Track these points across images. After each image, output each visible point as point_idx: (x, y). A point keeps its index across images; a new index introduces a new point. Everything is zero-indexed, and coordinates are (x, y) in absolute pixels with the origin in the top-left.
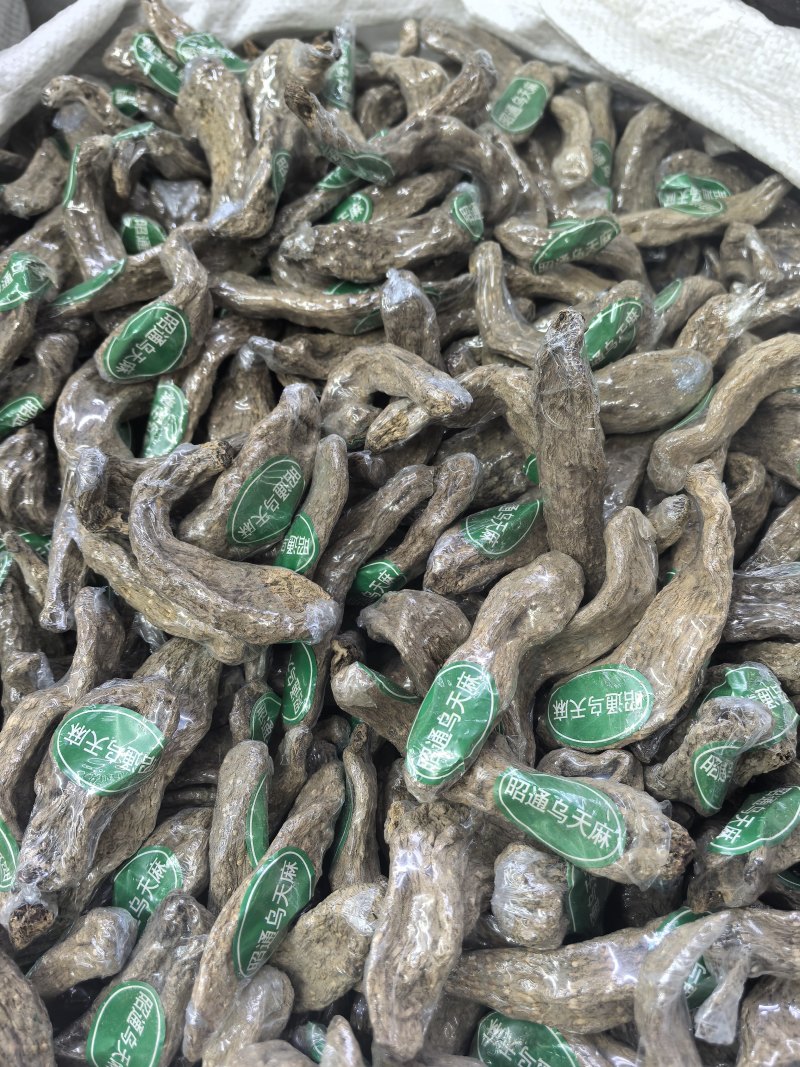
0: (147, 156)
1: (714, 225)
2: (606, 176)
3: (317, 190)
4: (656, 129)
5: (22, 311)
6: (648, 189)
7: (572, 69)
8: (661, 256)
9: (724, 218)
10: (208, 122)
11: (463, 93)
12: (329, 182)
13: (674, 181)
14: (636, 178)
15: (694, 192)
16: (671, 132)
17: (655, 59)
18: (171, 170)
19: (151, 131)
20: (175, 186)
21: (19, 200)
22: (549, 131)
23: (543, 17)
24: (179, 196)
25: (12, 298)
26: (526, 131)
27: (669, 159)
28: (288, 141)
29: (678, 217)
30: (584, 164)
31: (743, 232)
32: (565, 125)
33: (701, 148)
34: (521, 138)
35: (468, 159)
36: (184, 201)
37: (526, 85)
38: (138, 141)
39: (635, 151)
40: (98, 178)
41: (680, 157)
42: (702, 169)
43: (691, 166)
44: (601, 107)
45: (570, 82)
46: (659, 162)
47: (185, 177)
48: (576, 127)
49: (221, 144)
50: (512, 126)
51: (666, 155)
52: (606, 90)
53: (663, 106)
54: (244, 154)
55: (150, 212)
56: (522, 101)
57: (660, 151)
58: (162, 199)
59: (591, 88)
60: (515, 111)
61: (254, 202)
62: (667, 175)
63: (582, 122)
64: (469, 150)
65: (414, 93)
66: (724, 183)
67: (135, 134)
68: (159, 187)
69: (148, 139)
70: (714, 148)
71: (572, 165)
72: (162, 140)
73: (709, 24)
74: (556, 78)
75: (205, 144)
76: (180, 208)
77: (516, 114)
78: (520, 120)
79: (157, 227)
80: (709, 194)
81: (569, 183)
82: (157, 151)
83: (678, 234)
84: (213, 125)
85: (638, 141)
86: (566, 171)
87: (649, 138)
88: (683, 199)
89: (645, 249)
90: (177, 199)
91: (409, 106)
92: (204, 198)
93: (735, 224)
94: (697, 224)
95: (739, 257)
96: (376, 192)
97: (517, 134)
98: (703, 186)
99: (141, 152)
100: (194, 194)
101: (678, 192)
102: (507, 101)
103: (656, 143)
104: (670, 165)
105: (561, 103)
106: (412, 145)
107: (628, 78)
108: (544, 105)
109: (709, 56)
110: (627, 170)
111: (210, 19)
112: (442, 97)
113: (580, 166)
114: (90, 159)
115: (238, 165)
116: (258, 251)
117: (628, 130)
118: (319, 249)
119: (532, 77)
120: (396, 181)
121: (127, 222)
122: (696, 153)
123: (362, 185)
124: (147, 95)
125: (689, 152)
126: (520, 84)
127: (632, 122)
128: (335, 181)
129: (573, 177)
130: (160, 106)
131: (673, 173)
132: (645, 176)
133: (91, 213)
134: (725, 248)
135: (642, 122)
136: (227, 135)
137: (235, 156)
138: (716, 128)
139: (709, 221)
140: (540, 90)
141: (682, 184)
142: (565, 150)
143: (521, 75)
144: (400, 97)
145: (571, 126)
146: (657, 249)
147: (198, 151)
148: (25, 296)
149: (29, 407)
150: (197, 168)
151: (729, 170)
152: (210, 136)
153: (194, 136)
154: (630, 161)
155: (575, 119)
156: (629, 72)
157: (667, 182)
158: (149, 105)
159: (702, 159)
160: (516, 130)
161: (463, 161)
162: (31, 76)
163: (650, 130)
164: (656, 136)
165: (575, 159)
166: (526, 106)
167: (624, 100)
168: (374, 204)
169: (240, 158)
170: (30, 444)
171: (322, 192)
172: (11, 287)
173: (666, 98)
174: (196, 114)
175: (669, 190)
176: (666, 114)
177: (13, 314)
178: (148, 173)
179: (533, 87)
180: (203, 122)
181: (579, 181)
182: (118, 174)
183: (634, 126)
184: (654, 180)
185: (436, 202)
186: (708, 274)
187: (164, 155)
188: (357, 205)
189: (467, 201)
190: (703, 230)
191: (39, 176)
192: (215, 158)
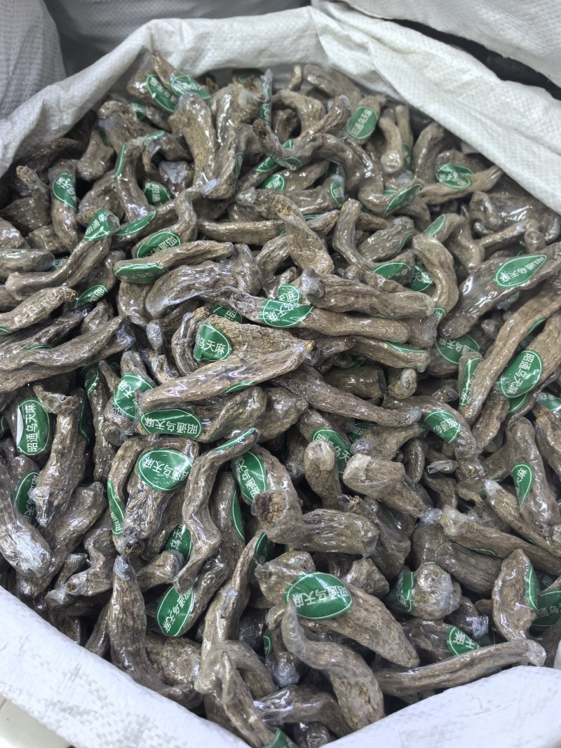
0: (160, 150)
1: (466, 193)
2: (409, 165)
3: (254, 172)
4: (436, 139)
5: (105, 241)
6: (430, 171)
7: (387, 96)
8: (437, 209)
9: (471, 189)
10: (192, 130)
11: (333, 121)
12: (261, 168)
13: (446, 168)
14: (424, 164)
15: (456, 175)
16: (444, 139)
17: (437, 99)
18: (171, 156)
19: (164, 136)
20: (173, 165)
21: (86, 171)
22: (378, 138)
23: (373, 68)
24: (175, 171)
25: (100, 234)
26: (366, 139)
27: (442, 155)
28: (243, 146)
29: (447, 189)
30: (398, 160)
31: (482, 197)
32: (387, 136)
33: (459, 149)
34: (363, 142)
35: (339, 157)
36: (178, 173)
37: (366, 111)
38: (156, 142)
39: (424, 151)
40: (135, 163)
41: (448, 154)
42: (459, 161)
43: (454, 158)
44: (404, 122)
45: (387, 106)
46: (437, 156)
47: (178, 160)
48: (394, 138)
49: (199, 143)
50: (358, 136)
51: (440, 152)
52: (407, 111)
53: (439, 126)
54: (214, 150)
55: (158, 179)
56: (364, 121)
57: (437, 149)
58: (166, 173)
59: (399, 108)
60: (360, 127)
61: (226, 181)
62: (441, 164)
63: (397, 135)
64: (340, 154)
65: (306, 117)
66: (471, 169)
67: (155, 137)
68: (164, 166)
69: (162, 141)
70: (466, 150)
71: (392, 161)
72: (169, 141)
73: (466, 78)
74: (380, 103)
75: (189, 142)
76: (176, 178)
77: (360, 129)
78: (363, 133)
79: (165, 189)
80: (463, 175)
81: (390, 170)
82: (166, 147)
83: (446, 199)
84: (194, 131)
85: (426, 145)
86: (388, 164)
87: (432, 143)
88: (449, 177)
89: (429, 206)
90: (176, 173)
91: (303, 123)
92: (190, 172)
93: (478, 192)
94: (456, 193)
95: (480, 210)
96: (287, 174)
97: (361, 140)
98: (458, 170)
99: (157, 148)
100: (183, 170)
101: (447, 174)
102: (356, 121)
103: (435, 145)
104: (443, 158)
105: (386, 123)
106: (311, 151)
107: (421, 110)
108: (375, 124)
109: (465, 95)
110: (420, 161)
111: (184, 62)
112: (322, 122)
113: (396, 162)
114: (132, 153)
115: (211, 157)
116: (223, 206)
117: (420, 137)
118: (257, 202)
119: (368, 106)
120: (300, 170)
121: (148, 185)
122: (457, 152)
123: (280, 169)
124: (152, 109)
125: (453, 151)
126: (362, 111)
127: (423, 133)
128: (264, 168)
129: (393, 167)
130: (160, 115)
131: (444, 163)
132: (429, 164)
133: (131, 181)
134: (472, 205)
135: (428, 134)
136: (204, 140)
137: (208, 151)
138: (468, 141)
139: (464, 191)
140: (373, 114)
141: (448, 169)
142: (388, 151)
143: (362, 105)
144: (296, 116)
145: (391, 138)
146: (435, 206)
147: (183, 142)
148: (107, 233)
149: (100, 291)
150: (185, 155)
151: (474, 162)
152: (193, 138)
153: (181, 135)
154: (421, 156)
155: (392, 133)
156: (422, 106)
157: (442, 168)
158: (153, 115)
159: (460, 155)
160: (360, 138)
161: (336, 158)
162: (87, 97)
163: (432, 139)
164: (435, 142)
165: (394, 157)
166: (365, 124)
167: (418, 121)
168: (287, 179)
169: (212, 153)
170: (106, 311)
171: (257, 174)
172: (99, 228)
173: (442, 123)
174: (184, 125)
175: (442, 172)
176: (441, 130)
177: (100, 242)
178: (160, 158)
179: (369, 113)
180: (188, 130)
181: (397, 169)
182: (146, 160)
183: (424, 136)
184: (434, 166)
185: (319, 182)
186: (462, 215)
187: (170, 149)
188: (277, 180)
189: (337, 186)
190: (460, 195)
191: (94, 156)
192: (196, 151)
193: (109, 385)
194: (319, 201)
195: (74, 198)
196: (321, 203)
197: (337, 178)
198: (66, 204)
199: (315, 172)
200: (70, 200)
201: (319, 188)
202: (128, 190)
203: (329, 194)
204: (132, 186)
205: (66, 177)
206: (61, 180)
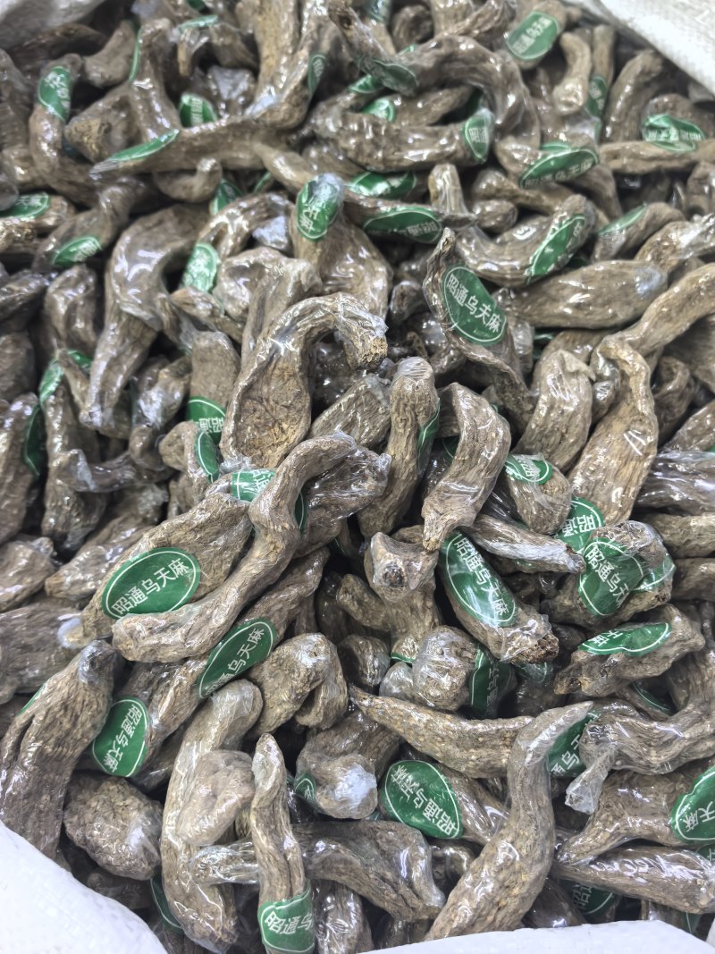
0: (208, 44)
1: (685, 161)
2: (600, 109)
3: (348, 92)
4: (649, 73)
6: (634, 124)
7: (585, 11)
8: (636, 184)
9: (694, 156)
10: (265, 19)
11: (486, 22)
12: (361, 87)
13: (657, 120)
14: (625, 113)
15: (674, 135)
16: (660, 77)
17: (656, 10)
18: (227, 59)
19: (215, 23)
20: (228, 73)
21: (96, 71)
22: (556, 61)
24: (231, 81)
26: (536, 60)
27: (656, 100)
28: (326, 45)
29: (656, 151)
30: (580, 94)
31: (708, 170)
32: (570, 60)
33: (686, 94)
34: (530, 65)
35: (481, 74)
36: (235, 86)
37: (541, 20)
38: (202, 31)
39: (628, 89)
41: (666, 100)
42: (683, 112)
43: (674, 109)
44: (604, 48)
45: (581, 23)
46: (647, 102)
47: (238, 66)
48: (579, 61)
49: (272, 39)
50: (524, 54)
51: (653, 97)
52: (611, 33)
53: (657, 53)
54: (290, 51)
55: (205, 93)
56: (535, 33)
57: (650, 92)
58: (215, 82)
59: (599, 29)
60: (528, 41)
61: (290, 97)
62: (652, 114)
63: (584, 56)
64: (481, 65)
65: (442, 16)
66: (700, 126)
67: (202, 24)
68: (215, 73)
69: (211, 30)
70: (696, 95)
71: (569, 94)
72: (223, 32)
74: (568, 16)
75: (259, 38)
76: (230, 93)
77: (529, 44)
78: (532, 49)
79: (210, 107)
80: (686, 135)
81: (564, 109)
82: (217, 41)
83: (653, 165)
84: (268, 22)
85: (631, 81)
86: (563, 99)
87: (641, 80)
88: (662, 137)
89: (619, 176)
90: (229, 85)
91: (437, 26)
92: (252, 86)
93: (703, 163)
94: (671, 158)
95: (702, 192)
96: (399, 102)
97: (527, 61)
98: (682, 127)
99: (204, 40)
100: (244, 82)
101: (659, 129)
102: (522, 31)
103: (647, 85)
104: (656, 106)
105: (569, 40)
106: (434, 60)
107: (630, 25)
108: (554, 39)
109: (707, 12)
110: (619, 104)
112: (468, 21)
113: (576, 96)
115: (284, 60)
117: (624, 71)
119: (547, 13)
120: (421, 92)
121: (185, 99)
122: (680, 98)
123: (387, 92)
125: (674, 96)
126: (536, 18)
127: (629, 64)
128: (365, 87)
129: (569, 104)
131: (658, 113)
132: (633, 113)
133: (154, 88)
134: (691, 183)
135: (638, 64)
136: (277, 35)
137: (282, 52)
138: (698, 77)
139: (682, 157)
140: (553, 26)
141: (663, 123)
142: (566, 80)
143: (538, 10)
144: (429, 18)
145: (575, 59)
146: (633, 177)
147: (252, 45)
149: (89, 245)
150: (250, 60)
151: (706, 116)
152: (264, 32)
153: (250, 31)
154: (622, 98)
155: (579, 54)
156: (631, 20)
157: (652, 120)
158: (215, 2)
159: (684, 104)
160: (527, 58)
161: (476, 76)
163: (643, 73)
164: (647, 79)
165: (573, 90)
166: (538, 38)
167: (625, 44)
168: (397, 112)
169: (287, 54)
170: (81, 278)
171: (353, 95)
173: (659, 46)
174: (255, 11)
175: (652, 128)
176: (659, 61)
178: (207, 59)
179: (547, 22)
180: (260, 19)
181: (573, 109)
182: (182, 56)
183: (630, 68)
184: (640, 116)
185: (450, 118)
186: (674, 204)
187: (224, 45)
188: (383, 107)
190: (675, 164)
191: (115, 53)
192: (265, 52)
193: (74, 392)
194: (444, 141)
195: (66, 105)
196: (444, 146)
198: (51, 109)
199: (442, 101)
200: (58, 107)
202: (147, 102)
203: (462, 133)
204: (156, 97)
205: (59, 72)
206: (51, 76)
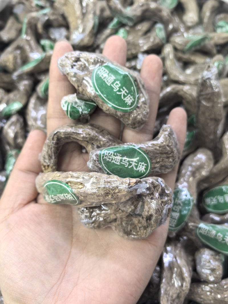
0: (48, 19)
3: (108, 29)
6: (212, 26)
12: (112, 26)
13: (221, 23)
15: (227, 27)
16: (218, 9)
18: (55, 23)
19: (49, 11)
20: (57, 30)
22: (179, 9)
24: (59, 33)
28: (98, 12)
32: (185, 6)
36: (61, 34)
38: (45, 15)
39: (207, 14)
40: (33, 27)
41: (221, 16)
43: (225, 18)
46: (215, 18)
47: (60, 26)
49: (72, 15)
51: (216, 16)
54: (81, 17)
55: (49, 38)
58: (53, 34)
60: (168, 1)
61: (89, 34)
62: (218, 22)
67: (44, 12)
68: (52, 30)
69: (48, 14)
71: (191, 18)
72: (53, 14)
75: (67, 14)
76: (60, 37)
77: (169, 3)
81: (190, 24)
82: (52, 18)
85: (208, 11)
86: (188, 20)
88: (224, 30)
89: (217, 45)
92: (68, 33)
96: (127, 28)
99: (46, 18)
100: (63, 32)
101: (222, 27)
104: (219, 18)
106: (141, 12)
110: (205, 20)
114: (31, 21)
115: (80, 22)
120: (136, 24)
121: (42, 42)
122: (226, 15)
123: (123, 25)
125: (224, 14)
129: (191, 22)
130: (49, 4)
131: (220, 21)
133: (31, 39)
135: (209, 5)
136: (75, 13)
137: (78, 19)
141: (223, 24)
142: (188, 13)
149: (17, 106)
152: (68, 12)
154: (206, 18)
158: (45, 3)
163: (212, 8)
164: (214, 9)
165: (191, 16)
168: (128, 33)
169: (80, 19)
170: (18, 120)
171: (110, 30)
174: (63, 5)
175: (219, 26)
176: (218, 2)
178: (48, 25)
180: (66, 7)
181: (194, 23)
182: (40, 26)
184: (214, 24)
185: (147, 32)
187: (55, 20)
189: (160, 30)
191: (11, 28)
192: (71, 20)
196: (153, 41)
197: (159, 26)
199: (145, 26)
201: (149, 35)
202: (30, 45)
203: (157, 35)
204: (33, 43)
